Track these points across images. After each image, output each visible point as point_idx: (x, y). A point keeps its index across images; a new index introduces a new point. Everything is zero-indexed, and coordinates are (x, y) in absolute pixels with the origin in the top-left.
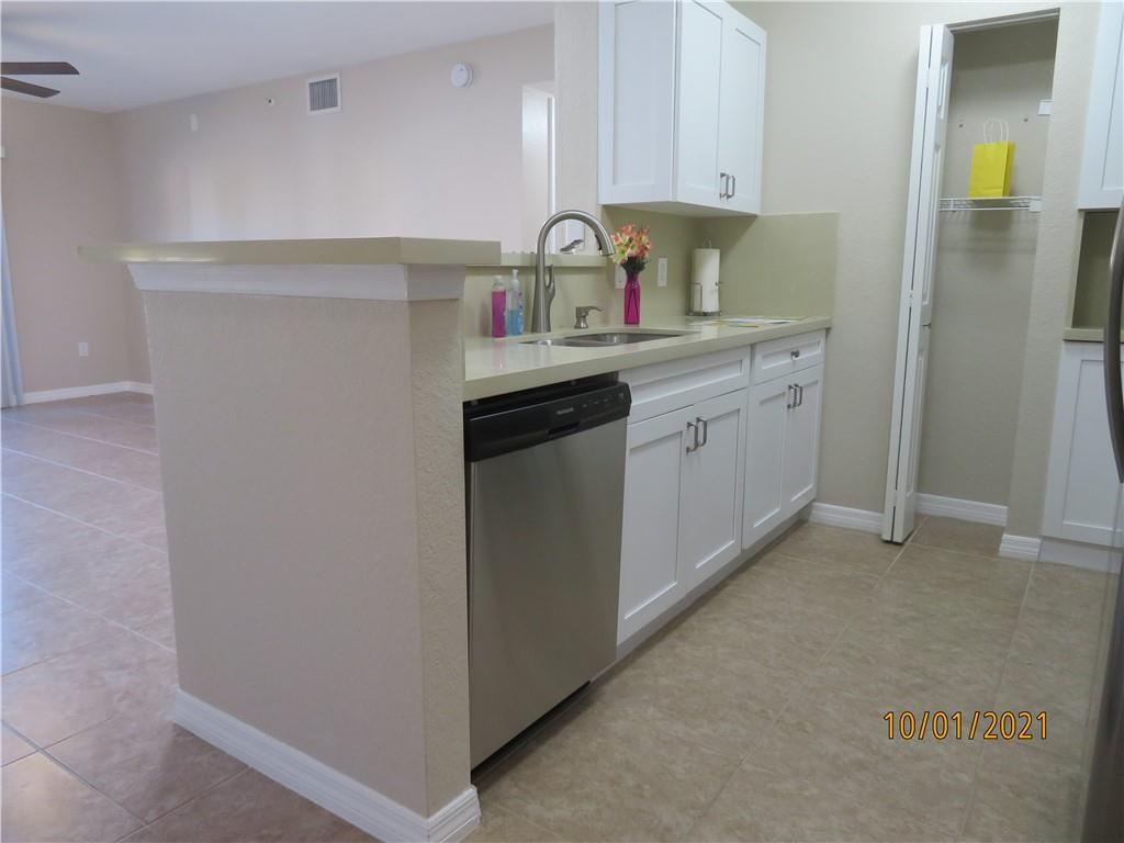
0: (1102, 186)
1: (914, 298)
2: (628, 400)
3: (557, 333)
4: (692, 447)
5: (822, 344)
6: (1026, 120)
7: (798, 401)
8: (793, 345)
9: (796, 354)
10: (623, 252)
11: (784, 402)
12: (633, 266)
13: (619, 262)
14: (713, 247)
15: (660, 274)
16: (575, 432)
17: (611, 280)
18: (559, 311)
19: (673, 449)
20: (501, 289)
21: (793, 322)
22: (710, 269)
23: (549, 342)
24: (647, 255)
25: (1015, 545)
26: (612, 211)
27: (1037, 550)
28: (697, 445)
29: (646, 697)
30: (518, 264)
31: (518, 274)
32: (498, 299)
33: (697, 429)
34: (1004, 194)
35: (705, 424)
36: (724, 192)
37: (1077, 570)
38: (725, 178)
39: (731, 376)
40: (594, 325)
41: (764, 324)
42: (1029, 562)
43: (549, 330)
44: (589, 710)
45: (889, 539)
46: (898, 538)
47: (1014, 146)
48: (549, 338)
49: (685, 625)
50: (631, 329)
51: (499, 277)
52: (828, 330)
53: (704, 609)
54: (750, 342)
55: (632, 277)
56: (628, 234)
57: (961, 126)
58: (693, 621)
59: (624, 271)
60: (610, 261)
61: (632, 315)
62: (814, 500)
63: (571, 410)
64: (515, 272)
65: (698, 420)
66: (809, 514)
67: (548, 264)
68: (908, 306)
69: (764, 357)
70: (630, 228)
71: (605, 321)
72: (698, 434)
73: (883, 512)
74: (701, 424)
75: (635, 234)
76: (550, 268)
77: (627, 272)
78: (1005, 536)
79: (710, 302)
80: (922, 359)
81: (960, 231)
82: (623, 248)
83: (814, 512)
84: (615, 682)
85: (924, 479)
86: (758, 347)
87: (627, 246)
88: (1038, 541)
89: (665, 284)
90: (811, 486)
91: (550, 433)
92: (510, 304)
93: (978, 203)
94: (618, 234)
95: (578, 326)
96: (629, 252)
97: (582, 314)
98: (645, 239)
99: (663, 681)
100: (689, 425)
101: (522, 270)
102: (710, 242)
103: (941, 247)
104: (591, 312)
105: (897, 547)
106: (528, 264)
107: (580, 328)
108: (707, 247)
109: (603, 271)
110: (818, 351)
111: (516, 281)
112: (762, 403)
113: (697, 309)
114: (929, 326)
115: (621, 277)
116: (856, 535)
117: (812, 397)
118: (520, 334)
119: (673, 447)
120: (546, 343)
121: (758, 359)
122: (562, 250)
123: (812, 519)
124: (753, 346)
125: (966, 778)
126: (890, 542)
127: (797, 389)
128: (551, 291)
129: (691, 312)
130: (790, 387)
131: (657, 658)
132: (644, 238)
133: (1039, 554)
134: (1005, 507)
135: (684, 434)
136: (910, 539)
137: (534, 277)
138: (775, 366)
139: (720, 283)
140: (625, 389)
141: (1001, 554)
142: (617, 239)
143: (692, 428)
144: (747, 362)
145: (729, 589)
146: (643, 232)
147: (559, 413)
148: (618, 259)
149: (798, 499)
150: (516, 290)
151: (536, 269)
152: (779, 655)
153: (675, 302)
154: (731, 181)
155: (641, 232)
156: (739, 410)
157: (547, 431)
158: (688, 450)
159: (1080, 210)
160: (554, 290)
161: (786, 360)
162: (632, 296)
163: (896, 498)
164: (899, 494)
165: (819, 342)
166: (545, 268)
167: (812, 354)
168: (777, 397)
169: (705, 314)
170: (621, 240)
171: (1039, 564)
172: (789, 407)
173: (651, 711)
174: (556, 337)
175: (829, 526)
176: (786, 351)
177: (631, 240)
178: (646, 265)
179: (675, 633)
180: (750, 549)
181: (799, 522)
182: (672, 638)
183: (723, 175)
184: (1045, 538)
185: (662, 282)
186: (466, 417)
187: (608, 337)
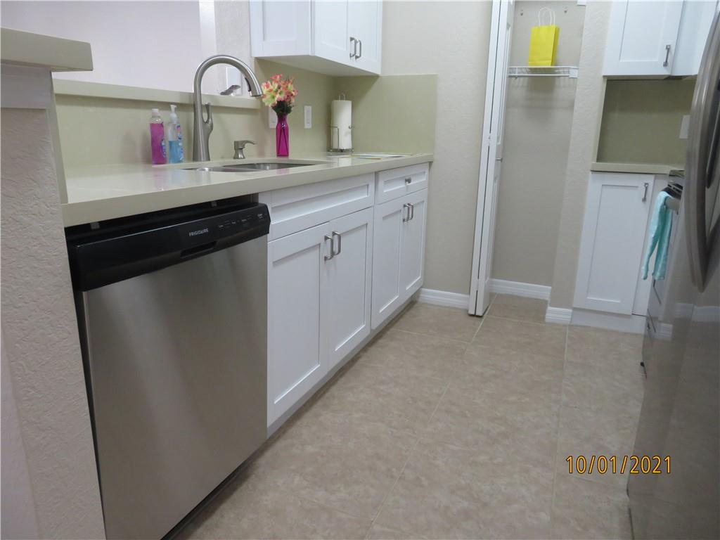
0: (620, 59)
1: (491, 139)
2: (267, 220)
3: (215, 162)
4: (329, 256)
5: (427, 173)
6: (566, 12)
7: (410, 217)
8: (406, 173)
9: (409, 181)
10: (273, 97)
11: (400, 217)
12: (282, 109)
13: (270, 106)
14: (346, 99)
15: (304, 118)
16: (212, 251)
17: (265, 120)
18: (218, 144)
19: (313, 258)
20: (158, 121)
21: (406, 156)
22: (345, 116)
23: (207, 169)
24: (293, 101)
25: (556, 314)
26: (262, 63)
27: (570, 317)
28: (333, 254)
29: (293, 467)
30: (178, 101)
31: (176, 109)
32: (157, 130)
33: (332, 241)
34: (552, 65)
35: (340, 237)
36: (353, 53)
37: (597, 330)
38: (353, 41)
39: (360, 198)
40: (250, 155)
41: (385, 157)
42: (565, 326)
43: (208, 159)
44: (244, 485)
45: (473, 313)
46: (479, 313)
47: (559, 29)
48: (206, 166)
49: (327, 395)
50: (283, 160)
51: (156, 110)
52: (431, 163)
53: (343, 379)
54: (374, 171)
55: (282, 118)
56: (277, 82)
57: (522, 14)
58: (334, 390)
59: (275, 113)
60: (262, 104)
61: (282, 149)
62: (422, 287)
63: (206, 230)
64: (173, 107)
65: (334, 234)
66: (418, 297)
67: (205, 102)
68: (488, 145)
69: (386, 182)
70: (278, 77)
71: (261, 154)
72: (333, 245)
73: (469, 293)
74: (336, 239)
75: (283, 82)
76: (207, 106)
77: (277, 113)
78: (550, 308)
79: (345, 141)
80: (496, 184)
81: (520, 92)
82: (273, 93)
83: (421, 295)
84: (269, 454)
85: (496, 270)
86: (381, 175)
87: (276, 91)
88: (571, 311)
89: (310, 127)
90: (420, 277)
91: (183, 254)
92: (170, 134)
93: (533, 70)
94: (269, 82)
95: (236, 157)
96: (278, 97)
97: (239, 147)
98: (290, 87)
99: (309, 449)
100: (326, 238)
101: (181, 106)
102: (344, 95)
103: (509, 104)
104: (246, 145)
105: (478, 319)
106: (187, 102)
107: (238, 158)
108: (342, 99)
109: (256, 112)
110: (424, 179)
111: (174, 116)
112: (385, 218)
113: (335, 146)
114: (500, 160)
115: (273, 118)
116: (451, 311)
117: (421, 212)
118: (180, 162)
119: (314, 257)
120: (204, 170)
121: (381, 183)
122: (223, 94)
123: (420, 300)
124: (377, 173)
125: (545, 517)
126: (474, 316)
127: (410, 207)
128: (209, 125)
129: (332, 149)
130: (405, 206)
131: (304, 429)
132: (289, 85)
133: (571, 319)
134: (550, 288)
135: (322, 245)
136: (487, 313)
137: (193, 114)
138: (392, 189)
139: (352, 127)
140: (264, 209)
141: (547, 321)
142: (268, 86)
143: (329, 241)
144: (372, 187)
145: (362, 361)
146: (289, 81)
147: (192, 234)
148: (270, 102)
149: (410, 288)
150: (175, 123)
151: (194, 106)
152: (400, 416)
153: (318, 141)
154: (358, 44)
155: (287, 81)
156: (367, 224)
157: (179, 253)
158: (326, 258)
159: (604, 76)
160: (212, 126)
161: (401, 185)
162: (282, 134)
163: (478, 285)
164: (480, 282)
165: (424, 172)
166: (202, 105)
167: (420, 181)
168: (396, 213)
169: (342, 151)
170: (271, 87)
171: (571, 326)
172: (404, 220)
173: (297, 479)
174: (213, 166)
175: (432, 305)
176: (401, 178)
177: (279, 87)
178: (292, 109)
179: (320, 403)
180: (376, 329)
181: (412, 303)
182: (316, 409)
183: (352, 39)
184: (575, 309)
185: (308, 126)
186: (71, 243)
187: (262, 166)
